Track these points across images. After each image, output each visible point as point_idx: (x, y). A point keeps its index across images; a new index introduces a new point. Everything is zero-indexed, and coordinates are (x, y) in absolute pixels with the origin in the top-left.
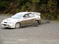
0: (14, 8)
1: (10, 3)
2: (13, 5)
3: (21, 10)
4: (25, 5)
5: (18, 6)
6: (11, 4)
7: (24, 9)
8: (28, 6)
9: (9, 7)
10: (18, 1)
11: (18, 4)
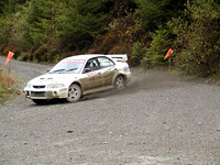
0: (123, 40)
1: (110, 21)
2: (119, 27)
3: (149, 47)
4: (165, 27)
5: (139, 32)
6: (113, 26)
7: (162, 43)
8: (175, 31)
9: (106, 38)
10: (138, 15)
11: (139, 26)
